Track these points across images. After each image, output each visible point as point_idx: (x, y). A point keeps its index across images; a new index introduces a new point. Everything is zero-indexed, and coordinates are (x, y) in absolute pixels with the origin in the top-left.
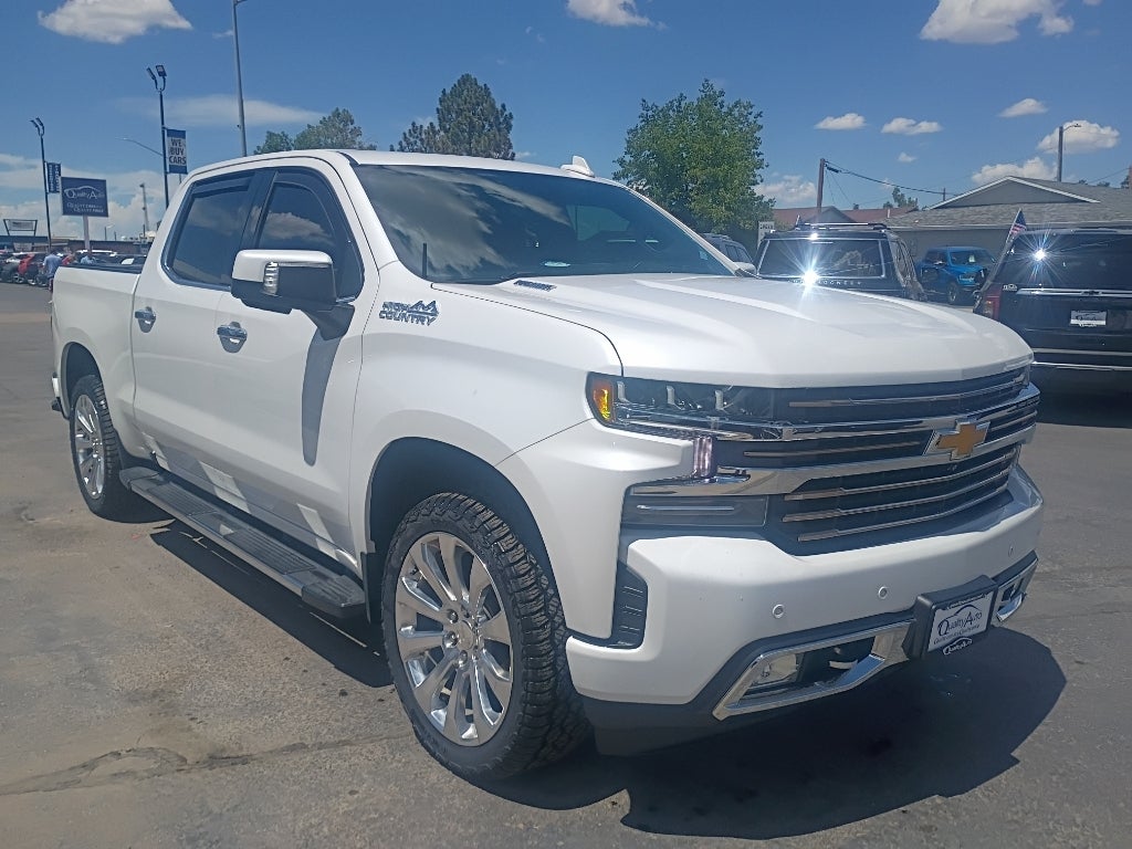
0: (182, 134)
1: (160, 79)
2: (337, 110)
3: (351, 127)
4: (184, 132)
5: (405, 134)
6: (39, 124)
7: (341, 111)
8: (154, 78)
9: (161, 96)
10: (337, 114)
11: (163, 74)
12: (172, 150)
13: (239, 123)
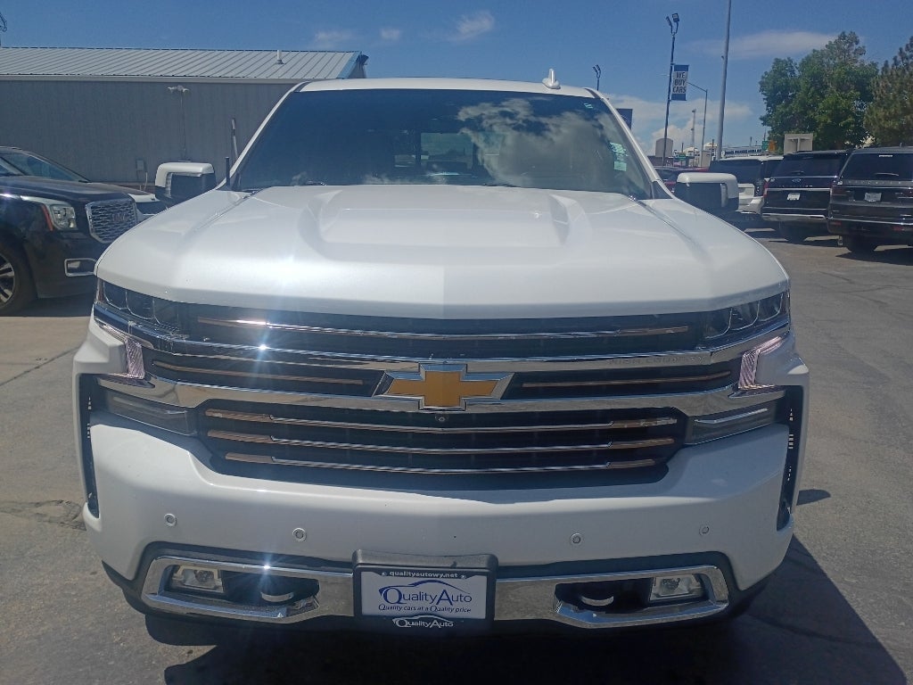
0: (685, 68)
1: (674, 25)
2: (843, 33)
3: (855, 47)
4: (687, 66)
5: (901, 49)
6: (597, 69)
7: (847, 34)
8: (671, 24)
9: (674, 38)
10: (843, 36)
11: (677, 20)
12: (676, 82)
13: (724, 54)
